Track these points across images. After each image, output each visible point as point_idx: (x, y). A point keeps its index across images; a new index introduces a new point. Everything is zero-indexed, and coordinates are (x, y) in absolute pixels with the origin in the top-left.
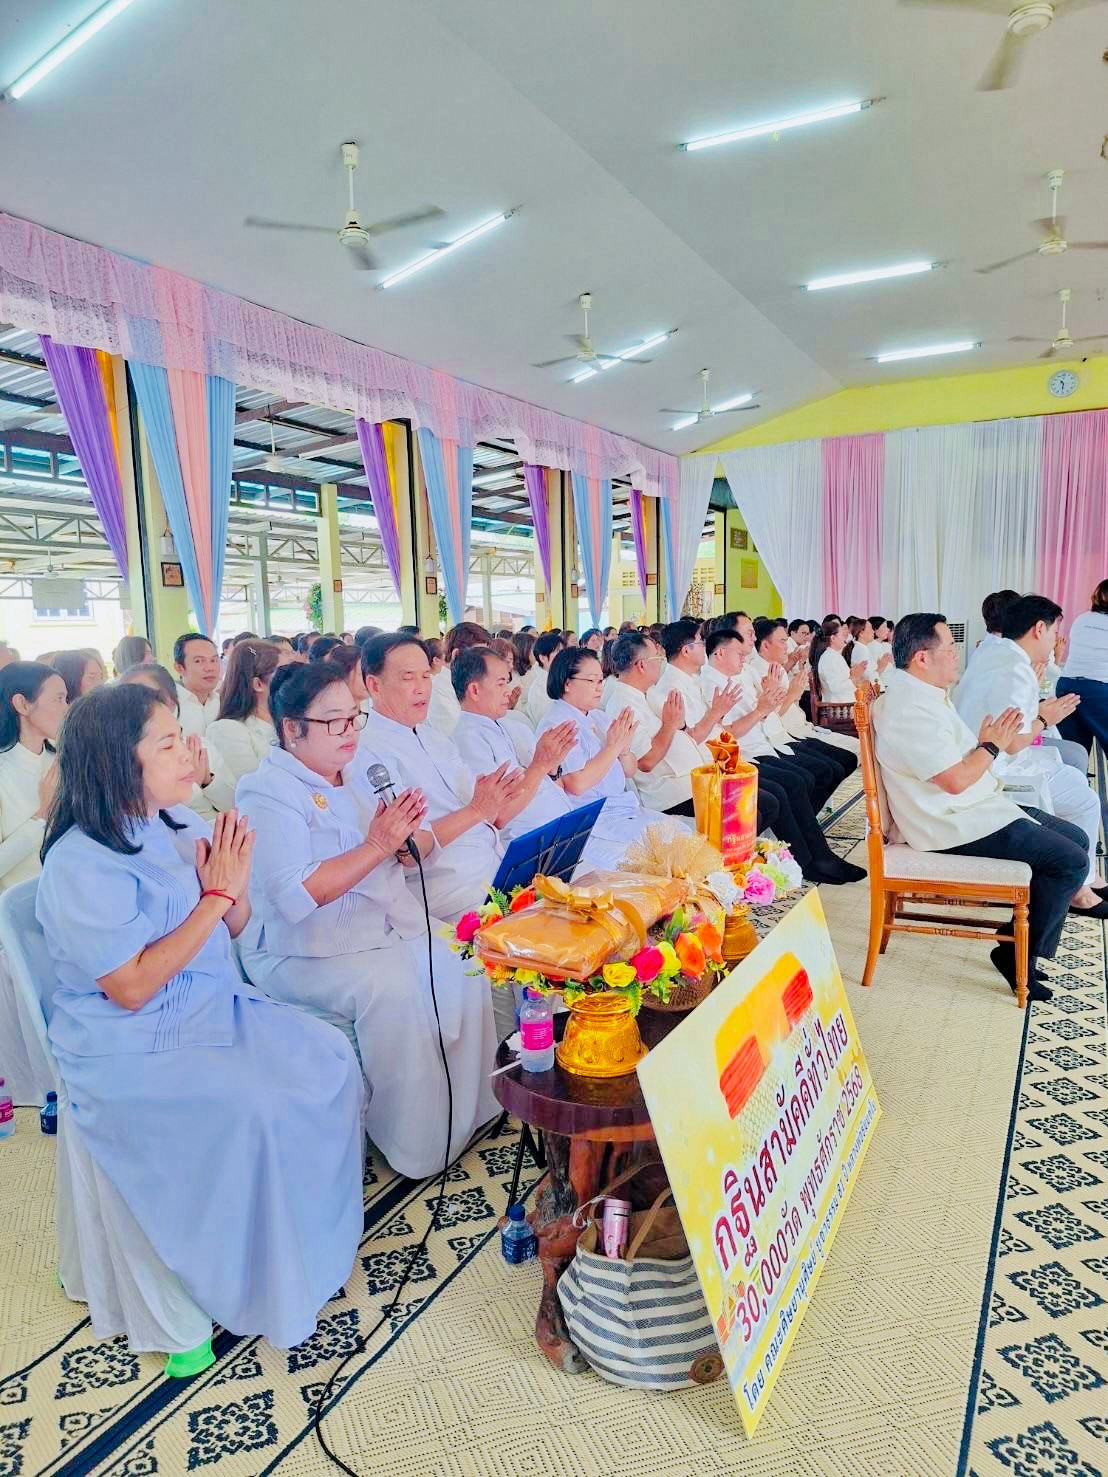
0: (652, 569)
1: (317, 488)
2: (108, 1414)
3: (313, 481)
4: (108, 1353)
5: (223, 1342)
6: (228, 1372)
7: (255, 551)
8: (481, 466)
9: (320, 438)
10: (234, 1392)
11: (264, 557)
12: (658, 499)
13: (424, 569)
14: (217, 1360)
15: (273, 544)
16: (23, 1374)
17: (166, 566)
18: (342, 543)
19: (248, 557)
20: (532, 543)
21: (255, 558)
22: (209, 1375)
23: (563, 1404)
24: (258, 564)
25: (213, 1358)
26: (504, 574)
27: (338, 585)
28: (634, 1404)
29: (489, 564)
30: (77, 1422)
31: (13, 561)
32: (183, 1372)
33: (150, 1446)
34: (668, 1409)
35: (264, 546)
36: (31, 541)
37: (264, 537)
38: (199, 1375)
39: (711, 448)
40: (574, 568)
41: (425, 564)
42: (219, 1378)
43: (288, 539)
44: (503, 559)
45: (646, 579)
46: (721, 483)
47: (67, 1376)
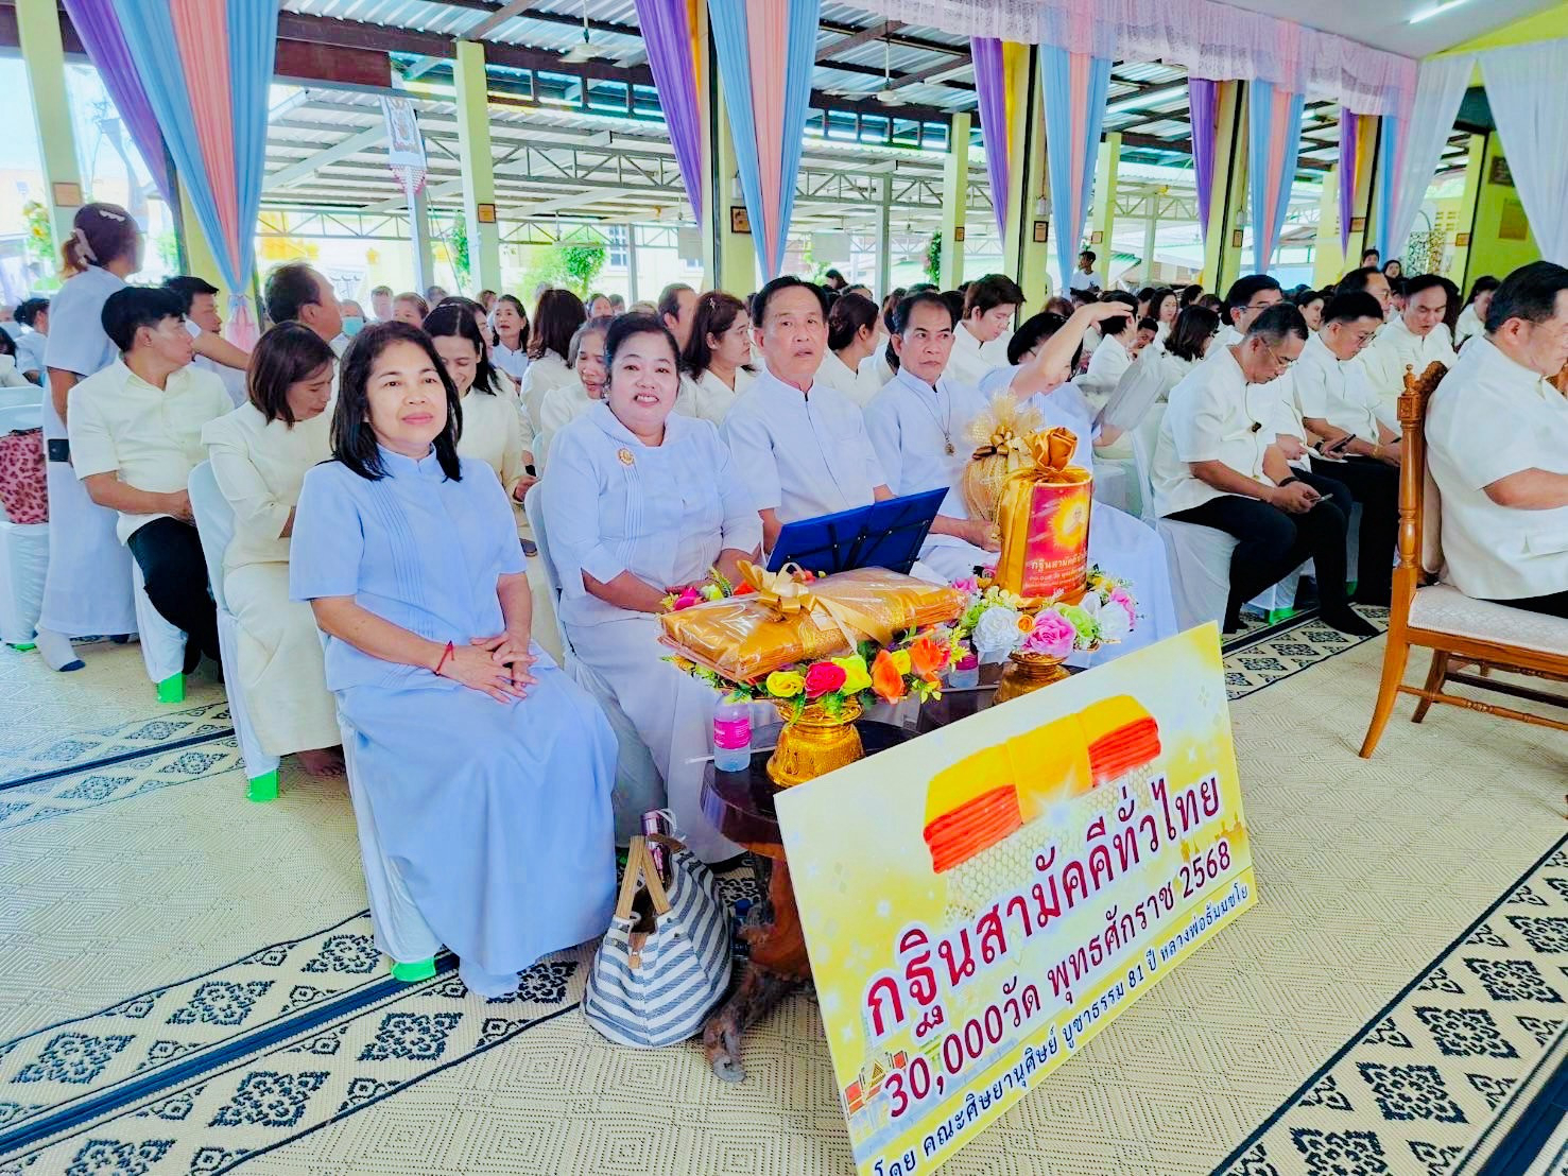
0: (1360, 211)
1: (948, 119)
2: (330, 995)
3: (945, 111)
4: (362, 944)
5: (448, 962)
6: (439, 987)
7: (879, 196)
8: (1147, 83)
9: (950, 57)
10: (431, 1006)
11: (889, 201)
12: (1380, 117)
13: (1034, 212)
14: (438, 974)
15: (898, 185)
16: (291, 944)
17: (736, 211)
18: (972, 183)
19: (869, 201)
20: (1189, 176)
21: (878, 203)
22: (425, 984)
23: (697, 1107)
24: (880, 209)
25: (434, 972)
26: (1175, 218)
27: (960, 234)
28: (763, 1128)
29: (1156, 207)
30: (305, 994)
31: (659, 208)
32: (404, 978)
33: (343, 1031)
34: (793, 1144)
35: (889, 189)
36: (656, 187)
37: (889, 178)
38: (417, 983)
39: (1467, 45)
40: (1241, 209)
41: (1035, 205)
42: (429, 990)
43: (915, 179)
44: (1177, 199)
45: (1349, 224)
46: (1476, 94)
47: (322, 955)
